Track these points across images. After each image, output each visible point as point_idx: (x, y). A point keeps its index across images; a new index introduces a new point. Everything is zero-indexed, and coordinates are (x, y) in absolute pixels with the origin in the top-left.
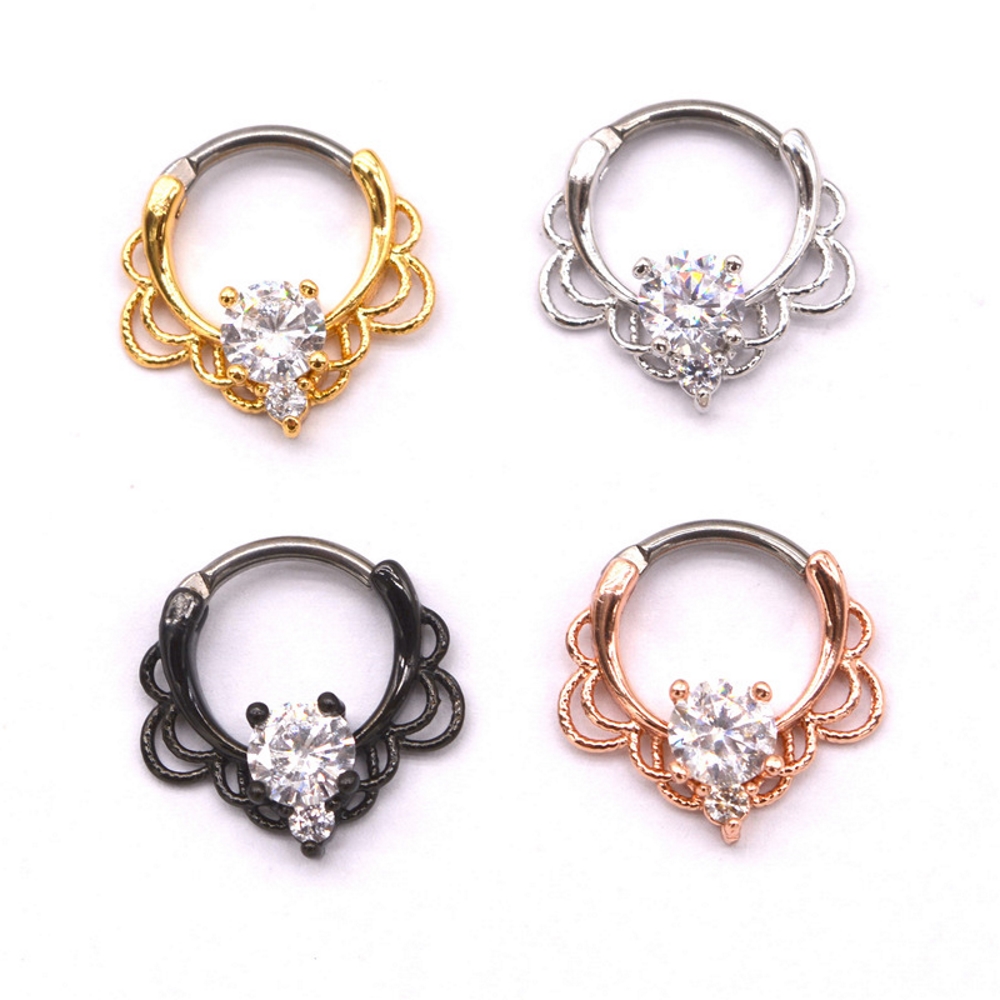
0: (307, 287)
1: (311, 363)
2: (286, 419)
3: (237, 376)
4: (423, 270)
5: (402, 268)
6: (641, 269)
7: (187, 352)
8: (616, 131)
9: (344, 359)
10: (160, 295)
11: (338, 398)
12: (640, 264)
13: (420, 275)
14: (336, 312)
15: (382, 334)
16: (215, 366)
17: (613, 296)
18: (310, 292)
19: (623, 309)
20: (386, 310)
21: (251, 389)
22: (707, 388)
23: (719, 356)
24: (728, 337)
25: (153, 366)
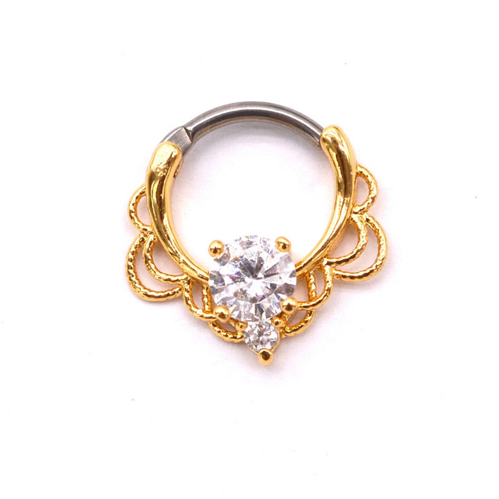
0: (281, 243)
1: (283, 306)
2: (262, 351)
3: (222, 315)
4: (377, 227)
5: (359, 225)
7: (180, 290)
9: (310, 301)
10: (159, 241)
11: (305, 332)
13: (375, 231)
14: (305, 262)
15: (342, 280)
16: (204, 302)
18: (284, 247)
20: (347, 261)
21: (232, 324)
25: (152, 299)
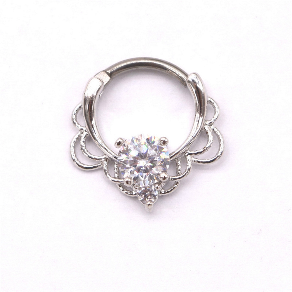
6: (119, 144)
8: (107, 73)
12: (118, 141)
17: (106, 155)
19: (110, 161)
22: (151, 201)
23: (157, 186)
24: (161, 177)
